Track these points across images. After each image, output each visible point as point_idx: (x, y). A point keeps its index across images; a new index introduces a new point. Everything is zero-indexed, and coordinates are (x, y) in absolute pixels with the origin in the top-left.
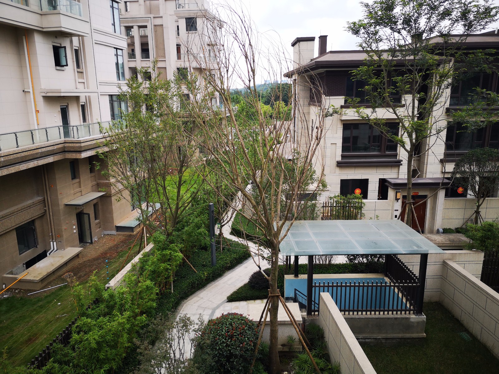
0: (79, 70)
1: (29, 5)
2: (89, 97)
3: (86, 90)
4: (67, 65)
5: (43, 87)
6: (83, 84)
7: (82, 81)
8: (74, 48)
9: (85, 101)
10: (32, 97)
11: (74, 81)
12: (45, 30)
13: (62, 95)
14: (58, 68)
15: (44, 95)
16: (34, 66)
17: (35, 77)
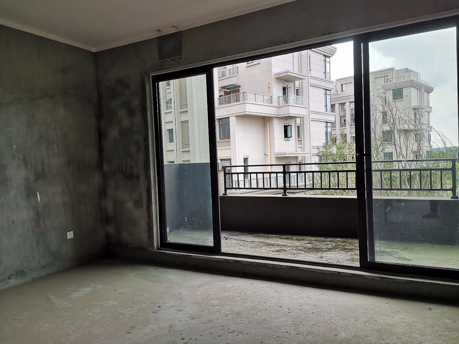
0: (299, 139)
1: (273, 103)
2: (304, 156)
3: (303, 152)
4: (291, 137)
5: (276, 151)
6: (301, 148)
7: (301, 146)
8: (297, 125)
9: (301, 160)
10: (269, 158)
11: (295, 147)
12: (280, 116)
13: (287, 156)
14: (286, 139)
15: (276, 156)
16: (272, 139)
17: (272, 146)
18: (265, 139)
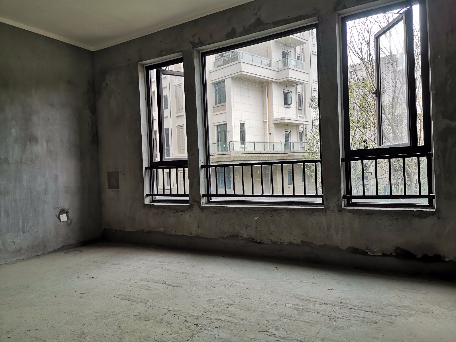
0: (300, 108)
1: (271, 66)
4: (291, 104)
5: (274, 118)
6: (302, 118)
8: (298, 93)
10: (268, 125)
12: (279, 81)
13: (286, 121)
14: (286, 106)
15: (275, 122)
16: (271, 105)
17: (271, 112)
18: (264, 106)
